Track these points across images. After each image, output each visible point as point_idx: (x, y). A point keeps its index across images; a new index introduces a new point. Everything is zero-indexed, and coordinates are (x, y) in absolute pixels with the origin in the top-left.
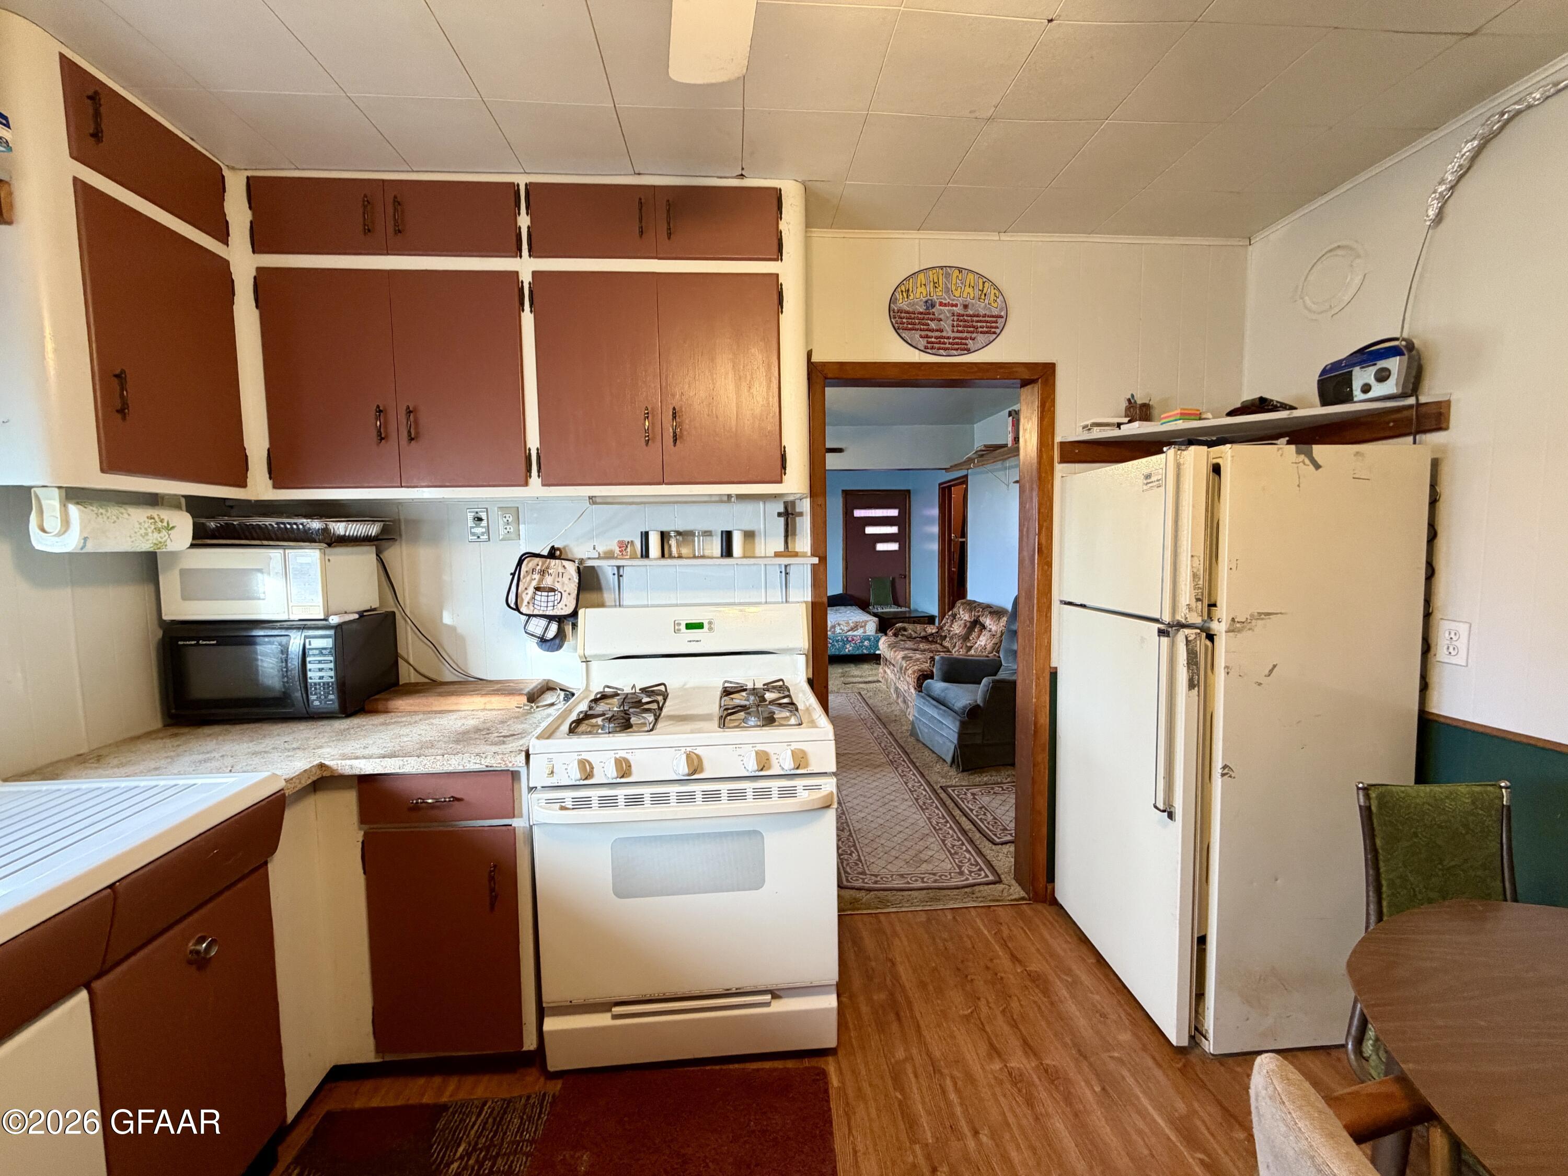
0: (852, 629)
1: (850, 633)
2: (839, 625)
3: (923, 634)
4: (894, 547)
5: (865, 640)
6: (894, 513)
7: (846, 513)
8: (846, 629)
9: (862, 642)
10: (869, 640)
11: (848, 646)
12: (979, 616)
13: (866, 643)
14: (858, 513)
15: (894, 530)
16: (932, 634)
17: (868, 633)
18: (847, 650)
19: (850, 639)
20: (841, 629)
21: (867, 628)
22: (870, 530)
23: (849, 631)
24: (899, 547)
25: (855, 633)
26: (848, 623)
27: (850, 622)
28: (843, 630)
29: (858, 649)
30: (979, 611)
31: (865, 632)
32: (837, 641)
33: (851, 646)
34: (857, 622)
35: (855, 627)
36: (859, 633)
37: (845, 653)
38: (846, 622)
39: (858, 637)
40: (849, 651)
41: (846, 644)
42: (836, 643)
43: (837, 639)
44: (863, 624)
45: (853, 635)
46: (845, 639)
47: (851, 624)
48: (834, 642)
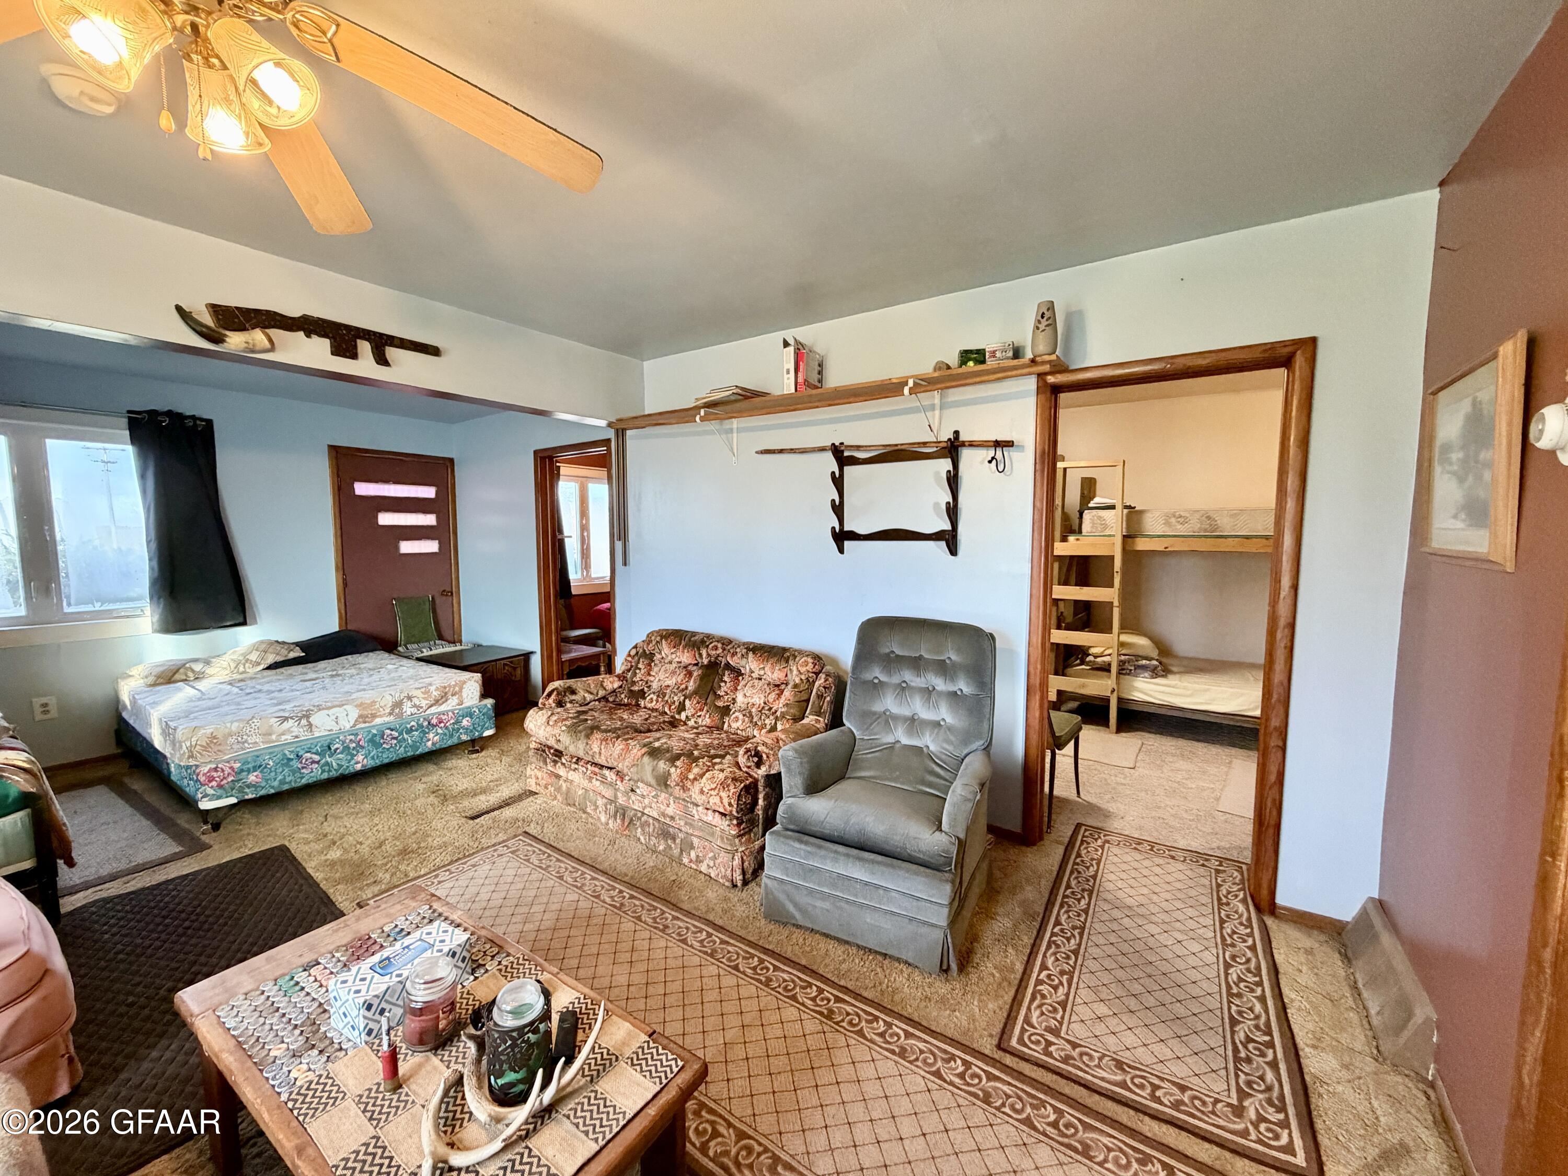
0: (437, 702)
1: (433, 710)
2: (409, 698)
3: (602, 693)
4: (430, 546)
5: (463, 717)
6: (428, 492)
7: (339, 489)
8: (424, 703)
9: (457, 722)
10: (470, 715)
11: (431, 736)
12: (718, 656)
13: (465, 722)
14: (363, 489)
15: (429, 520)
16: (614, 691)
17: (467, 703)
18: (429, 744)
19: (433, 721)
20: (415, 706)
21: (464, 694)
22: (386, 519)
23: (431, 706)
24: (440, 549)
25: (443, 708)
26: (427, 692)
27: (432, 688)
28: (418, 707)
29: (451, 736)
30: (716, 648)
31: (461, 703)
32: (410, 731)
33: (437, 734)
34: (445, 688)
35: (442, 697)
36: (449, 708)
37: (427, 750)
38: (423, 690)
39: (450, 714)
40: (433, 744)
41: (428, 733)
42: (406, 736)
43: (409, 726)
44: (457, 689)
45: (439, 713)
46: (426, 724)
47: (435, 693)
48: (401, 733)
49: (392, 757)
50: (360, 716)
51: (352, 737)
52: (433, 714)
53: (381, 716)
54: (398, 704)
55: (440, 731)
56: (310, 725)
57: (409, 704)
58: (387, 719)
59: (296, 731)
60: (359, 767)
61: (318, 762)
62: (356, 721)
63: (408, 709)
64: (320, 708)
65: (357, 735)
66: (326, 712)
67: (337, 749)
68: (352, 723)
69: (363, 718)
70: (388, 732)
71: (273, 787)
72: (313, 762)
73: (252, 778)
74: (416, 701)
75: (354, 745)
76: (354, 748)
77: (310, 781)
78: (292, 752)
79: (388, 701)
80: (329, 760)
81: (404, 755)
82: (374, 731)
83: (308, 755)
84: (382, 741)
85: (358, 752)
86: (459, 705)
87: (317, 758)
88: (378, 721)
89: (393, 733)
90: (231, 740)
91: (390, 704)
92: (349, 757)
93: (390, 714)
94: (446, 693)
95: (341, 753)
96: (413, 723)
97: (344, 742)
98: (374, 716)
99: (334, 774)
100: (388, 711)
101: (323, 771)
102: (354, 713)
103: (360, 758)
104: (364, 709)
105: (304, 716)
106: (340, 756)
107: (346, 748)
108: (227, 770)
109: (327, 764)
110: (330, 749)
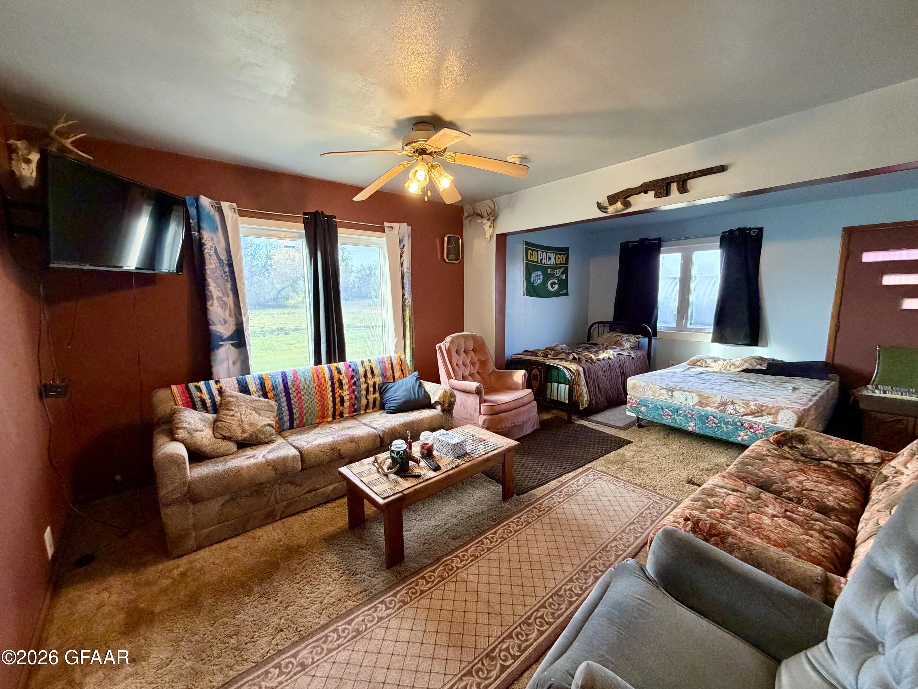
0: (752, 413)
1: (749, 418)
2: (733, 403)
5: (774, 431)
8: (742, 411)
9: (767, 433)
11: (742, 434)
17: (781, 425)
18: (740, 438)
19: (746, 425)
20: (735, 409)
21: (780, 417)
23: (747, 414)
25: (757, 419)
26: (747, 404)
27: (752, 403)
28: (737, 411)
31: (774, 421)
32: (727, 423)
33: (747, 435)
34: (762, 406)
35: (758, 412)
36: (763, 422)
37: (737, 441)
38: (744, 402)
39: (761, 426)
40: (742, 439)
41: (740, 431)
42: (723, 426)
43: (726, 420)
44: (773, 411)
45: (752, 422)
46: (739, 424)
47: (753, 407)
48: (720, 422)
49: (710, 433)
50: (700, 402)
51: (690, 411)
52: (748, 420)
53: (711, 407)
54: (725, 404)
55: (749, 433)
56: (672, 396)
57: (732, 407)
58: (714, 410)
59: (666, 396)
60: (690, 429)
61: (671, 416)
62: (696, 403)
63: (730, 409)
64: (680, 389)
65: (693, 411)
66: (681, 392)
67: (681, 414)
68: (694, 403)
69: (701, 404)
70: (712, 418)
71: (649, 418)
72: (668, 415)
73: (642, 409)
74: (737, 407)
75: (690, 416)
76: (690, 417)
77: (666, 423)
78: (660, 405)
79: (718, 400)
80: (676, 417)
81: (720, 437)
82: (703, 413)
83: (667, 410)
84: (706, 421)
85: (691, 421)
86: (772, 422)
87: (671, 414)
88: (708, 408)
89: (715, 419)
90: (641, 389)
91: (719, 402)
92: (686, 421)
93: (717, 408)
94: (762, 411)
95: (683, 417)
96: (729, 420)
97: (685, 412)
98: (707, 405)
99: (677, 426)
100: (716, 405)
101: (672, 422)
102: (696, 399)
103: (692, 424)
104: (702, 398)
105: (671, 390)
106: (681, 418)
107: (685, 416)
108: (634, 401)
109: (674, 418)
110: (677, 412)
